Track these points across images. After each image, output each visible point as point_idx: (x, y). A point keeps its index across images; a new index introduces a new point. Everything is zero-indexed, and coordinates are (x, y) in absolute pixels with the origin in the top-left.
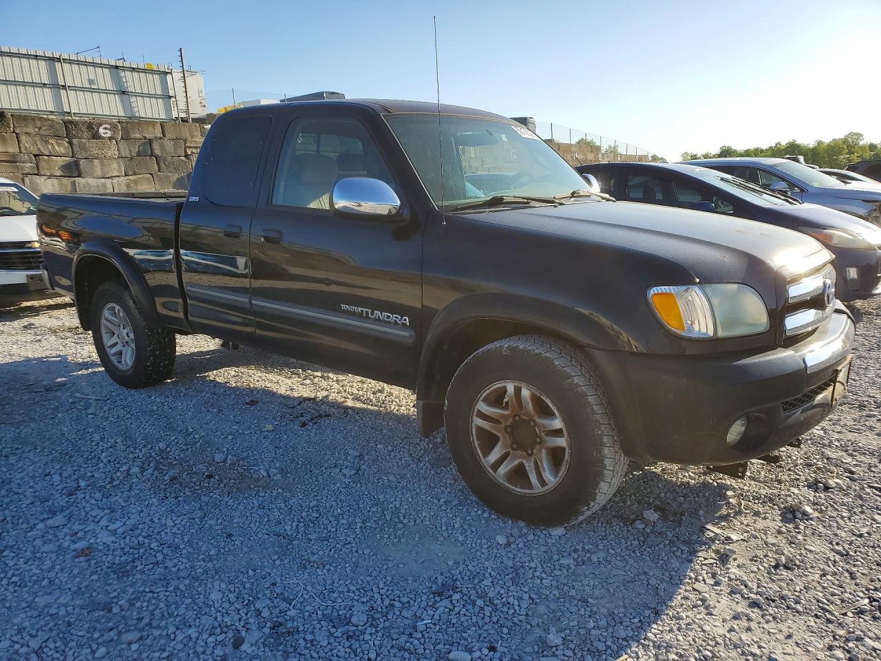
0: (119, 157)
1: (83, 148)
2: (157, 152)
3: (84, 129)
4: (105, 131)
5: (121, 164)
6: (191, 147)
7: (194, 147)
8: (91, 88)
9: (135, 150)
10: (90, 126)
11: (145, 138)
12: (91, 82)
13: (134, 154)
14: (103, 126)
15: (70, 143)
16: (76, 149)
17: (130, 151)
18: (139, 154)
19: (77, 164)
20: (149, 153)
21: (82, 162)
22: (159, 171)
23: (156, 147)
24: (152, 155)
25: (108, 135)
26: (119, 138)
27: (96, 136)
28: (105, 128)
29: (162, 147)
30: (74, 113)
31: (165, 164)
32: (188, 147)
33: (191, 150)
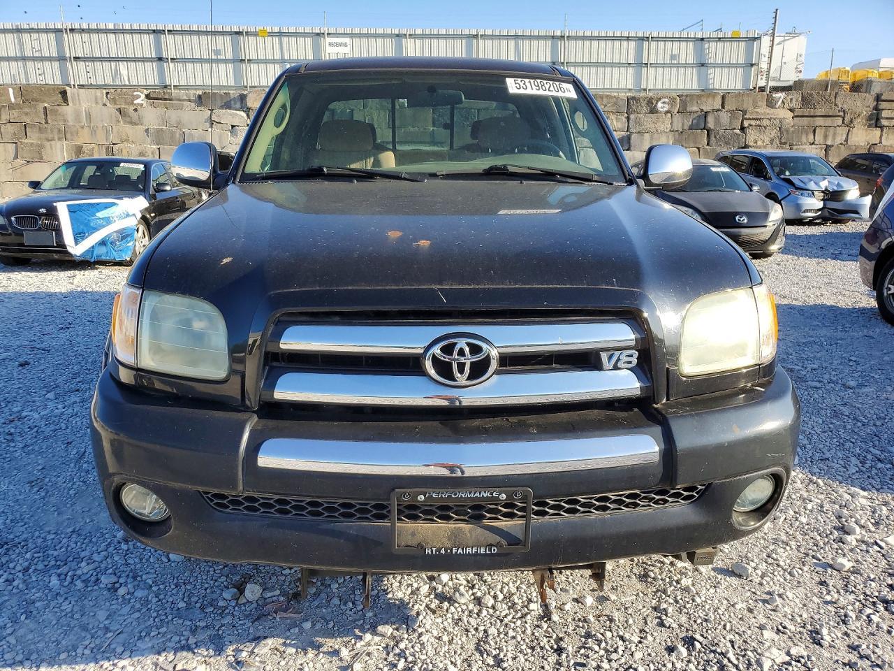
0: (670, 131)
1: (638, 122)
2: (711, 125)
3: (644, 104)
4: (662, 105)
5: (670, 137)
6: (750, 119)
7: (753, 119)
8: (672, 64)
9: (688, 123)
10: (650, 101)
11: (702, 110)
12: (673, 57)
13: (686, 127)
14: (662, 101)
15: (628, 118)
16: (632, 123)
17: (683, 124)
18: (691, 128)
19: (629, 138)
20: (703, 127)
21: (633, 136)
22: (708, 144)
23: (711, 120)
24: (704, 129)
25: (665, 109)
26: (676, 111)
27: (653, 111)
28: (664, 103)
29: (717, 120)
30: (649, 90)
31: (715, 137)
32: (746, 119)
33: (749, 122)
